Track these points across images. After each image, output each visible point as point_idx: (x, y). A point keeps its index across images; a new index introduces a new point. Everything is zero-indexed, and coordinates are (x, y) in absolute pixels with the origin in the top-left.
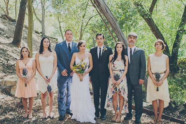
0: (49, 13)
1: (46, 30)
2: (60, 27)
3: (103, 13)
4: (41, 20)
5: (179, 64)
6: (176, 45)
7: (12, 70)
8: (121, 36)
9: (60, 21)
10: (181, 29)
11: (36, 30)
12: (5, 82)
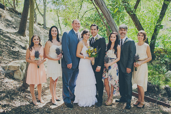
0: (49, 9)
1: (47, 22)
2: (59, 20)
3: (99, 6)
4: (43, 14)
5: (156, 53)
6: (154, 38)
7: (17, 56)
8: (114, 27)
9: (59, 16)
10: (159, 24)
11: (39, 22)
12: (9, 67)
